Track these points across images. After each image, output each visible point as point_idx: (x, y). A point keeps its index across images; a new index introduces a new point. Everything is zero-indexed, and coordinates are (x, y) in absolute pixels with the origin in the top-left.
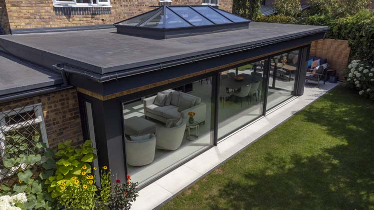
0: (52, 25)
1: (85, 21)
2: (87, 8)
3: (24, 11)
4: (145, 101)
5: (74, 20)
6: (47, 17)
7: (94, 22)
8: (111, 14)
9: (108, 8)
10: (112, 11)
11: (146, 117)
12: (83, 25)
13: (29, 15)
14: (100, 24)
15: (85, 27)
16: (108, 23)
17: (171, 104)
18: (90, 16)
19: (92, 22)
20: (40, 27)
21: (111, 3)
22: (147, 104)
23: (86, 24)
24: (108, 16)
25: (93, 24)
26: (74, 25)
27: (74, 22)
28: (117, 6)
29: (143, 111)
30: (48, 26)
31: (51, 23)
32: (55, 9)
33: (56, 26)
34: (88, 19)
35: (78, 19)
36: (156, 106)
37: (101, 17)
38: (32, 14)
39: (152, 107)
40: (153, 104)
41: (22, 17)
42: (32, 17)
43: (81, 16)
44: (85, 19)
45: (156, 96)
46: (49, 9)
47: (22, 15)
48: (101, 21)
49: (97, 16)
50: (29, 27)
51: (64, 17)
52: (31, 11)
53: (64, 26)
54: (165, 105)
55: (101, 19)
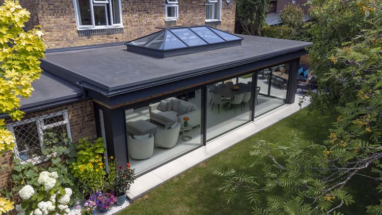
0: (76, 44)
1: (102, 40)
2: (104, 29)
3: (55, 35)
4: (150, 107)
5: (92, 40)
6: (72, 39)
7: (109, 41)
8: (123, 33)
9: (121, 28)
10: (124, 30)
11: (151, 121)
12: (100, 43)
13: (58, 38)
14: (114, 41)
15: (102, 45)
16: (121, 41)
17: (172, 110)
18: (106, 36)
19: (107, 40)
20: (66, 46)
21: (124, 24)
22: (152, 109)
23: (103, 43)
24: (121, 34)
25: (108, 42)
26: (93, 44)
27: (93, 41)
28: (129, 26)
29: (149, 115)
30: (72, 46)
31: (75, 43)
32: (78, 32)
33: (79, 45)
34: (104, 38)
35: (96, 39)
36: (159, 111)
38: (60, 37)
39: (156, 112)
40: (157, 109)
41: (53, 39)
42: (61, 39)
43: (98, 37)
44: (102, 38)
45: (159, 103)
46: (74, 32)
47: (53, 38)
48: (115, 39)
49: (112, 35)
50: (58, 47)
51: (85, 37)
52: (60, 35)
53: (85, 44)
54: (167, 110)
55: (115, 37)
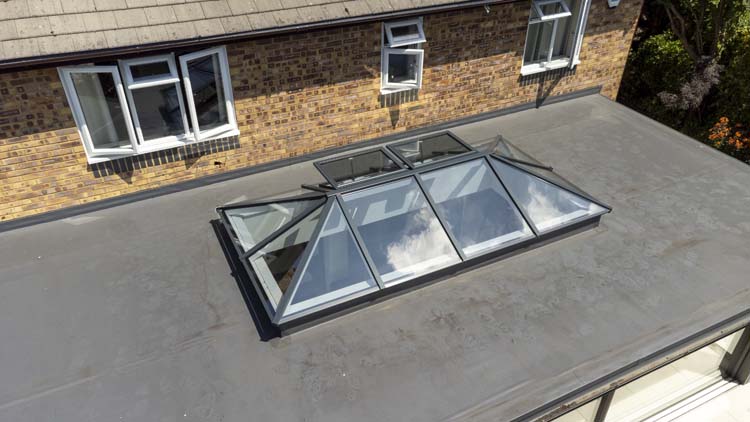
0: (87, 198)
1: (170, 174)
2: (175, 150)
3: (18, 185)
5: (141, 178)
6: (75, 186)
7: (195, 172)
8: (238, 146)
9: (230, 138)
10: (242, 140)
12: (166, 183)
13: (29, 190)
14: (210, 173)
15: (171, 186)
16: (233, 168)
18: (183, 162)
20: (59, 207)
21: (240, 124)
23: (173, 181)
24: (231, 152)
25: (193, 177)
26: (144, 188)
27: (144, 182)
28: (257, 126)
30: (78, 203)
31: (85, 195)
32: (93, 168)
33: (99, 198)
34: (178, 169)
35: (153, 174)
37: (211, 158)
38: (36, 188)
41: (13, 197)
42: (37, 192)
43: (159, 168)
44: (170, 171)
46: (78, 168)
47: (11, 193)
48: (214, 167)
49: (202, 158)
50: (33, 212)
51: (116, 177)
52: (34, 183)
53: (118, 194)
55: (212, 162)
